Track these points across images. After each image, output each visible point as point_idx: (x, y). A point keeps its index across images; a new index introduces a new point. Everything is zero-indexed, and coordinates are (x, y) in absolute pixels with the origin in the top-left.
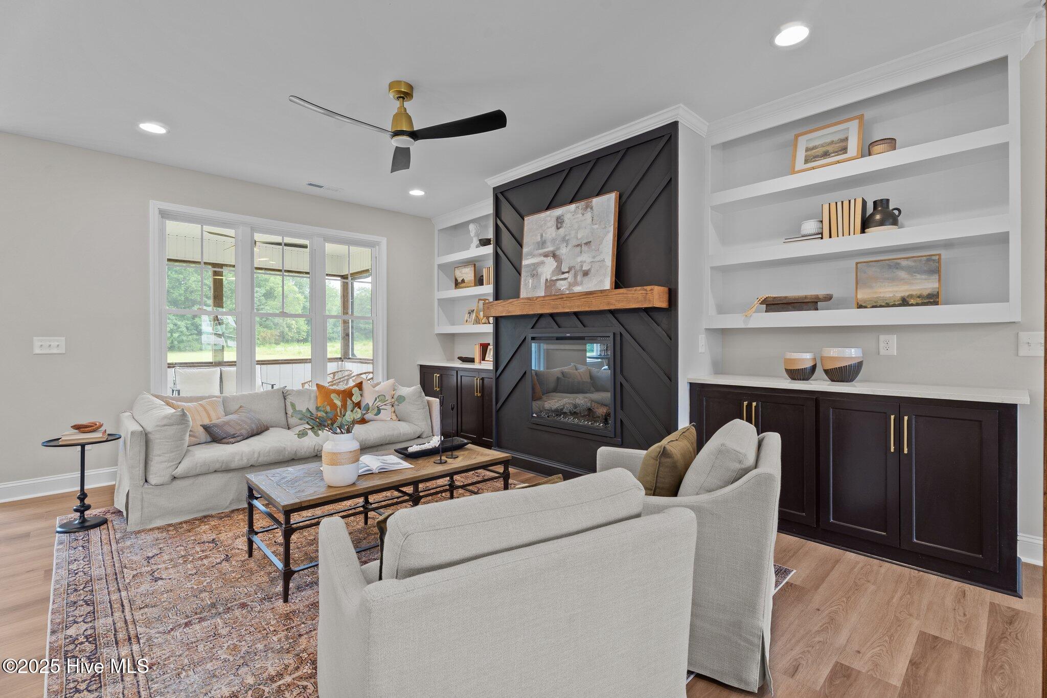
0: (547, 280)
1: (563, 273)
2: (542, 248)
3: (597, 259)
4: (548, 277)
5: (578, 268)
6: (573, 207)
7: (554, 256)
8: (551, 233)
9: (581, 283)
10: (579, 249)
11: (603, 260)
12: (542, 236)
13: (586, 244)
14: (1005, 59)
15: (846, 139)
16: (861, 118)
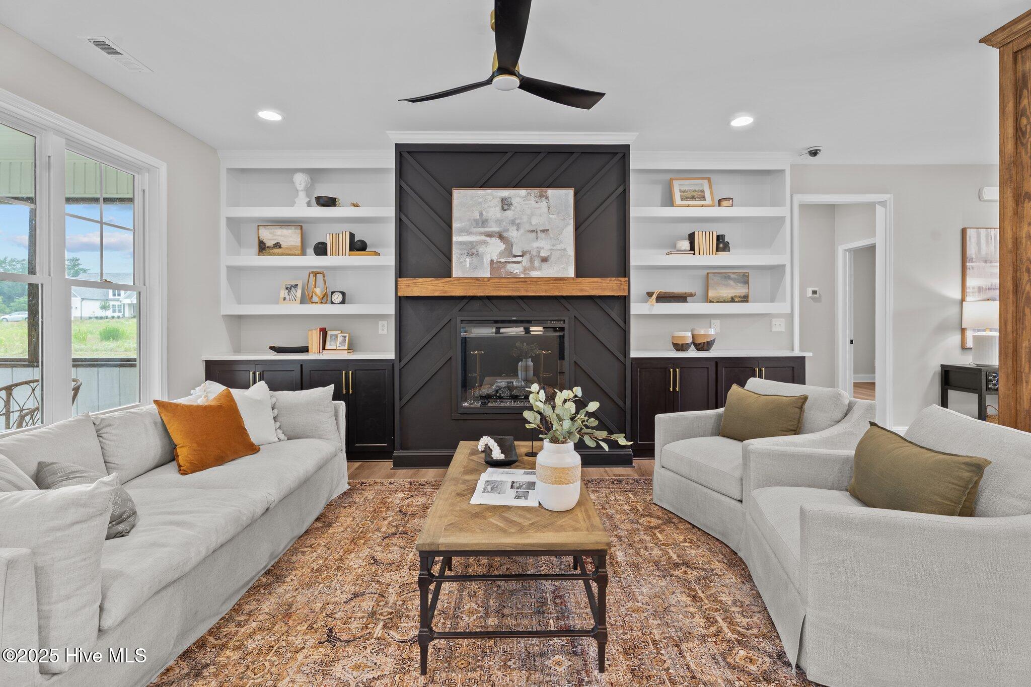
0: (492, 261)
1: (515, 256)
2: (483, 227)
3: (558, 247)
4: (495, 259)
5: (534, 253)
6: (523, 192)
7: (501, 237)
8: (494, 212)
9: (540, 269)
10: (534, 234)
11: (565, 250)
12: (481, 214)
13: (543, 231)
14: (784, 170)
15: (703, 191)
16: (709, 179)
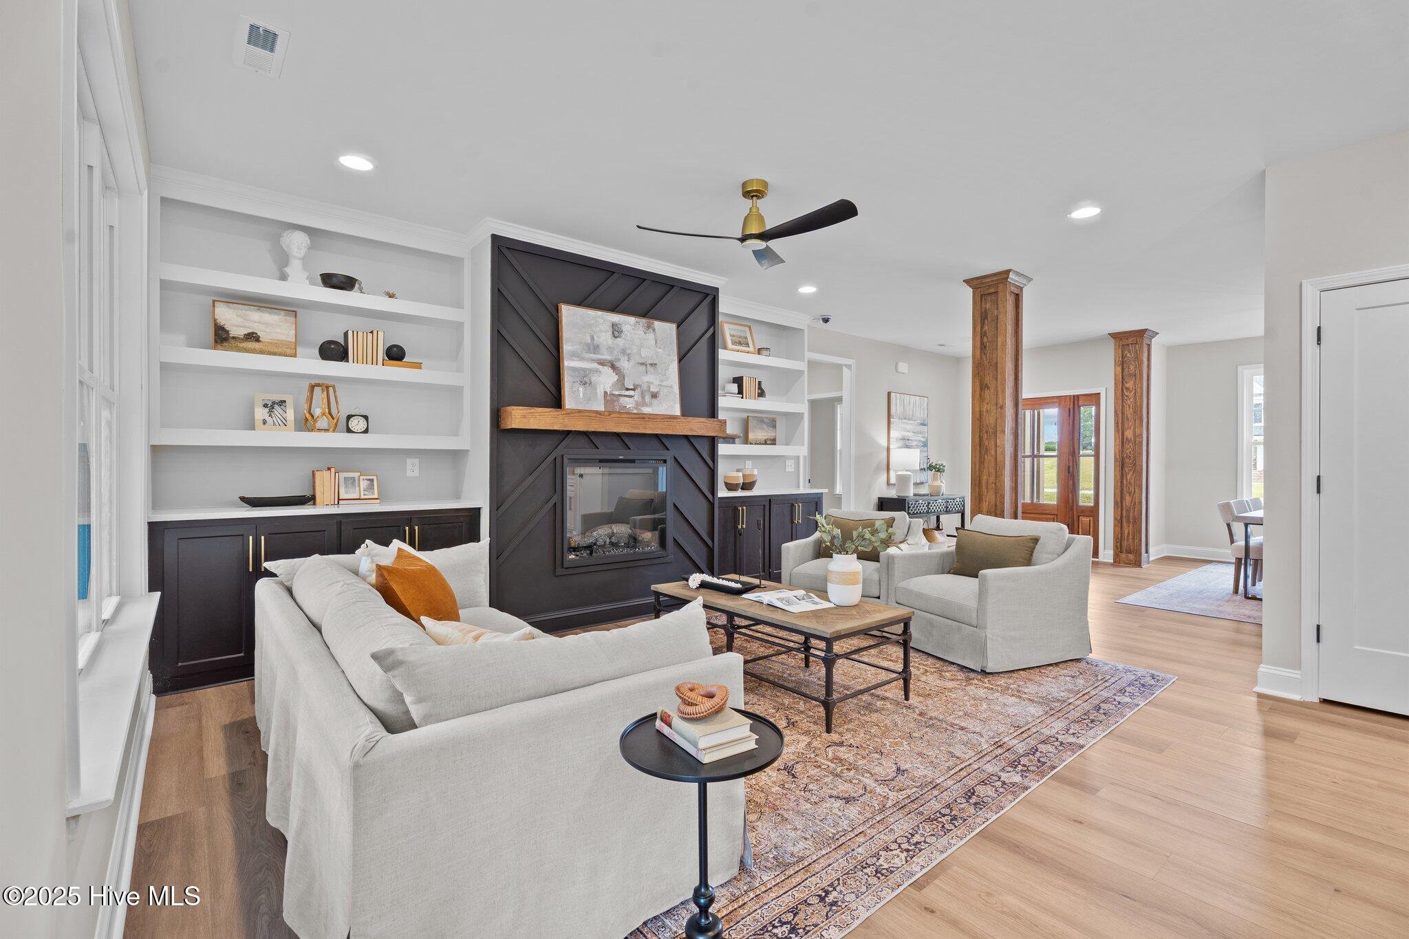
0: (605, 393)
1: (628, 389)
2: (595, 353)
3: (665, 383)
4: (608, 390)
5: (645, 387)
6: (632, 320)
7: (613, 367)
8: (605, 338)
9: (650, 405)
10: (643, 368)
11: (671, 387)
12: (592, 338)
13: (651, 365)
14: (803, 330)
15: (746, 338)
16: (750, 327)
